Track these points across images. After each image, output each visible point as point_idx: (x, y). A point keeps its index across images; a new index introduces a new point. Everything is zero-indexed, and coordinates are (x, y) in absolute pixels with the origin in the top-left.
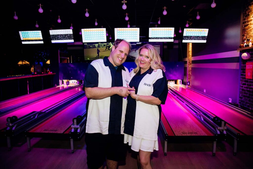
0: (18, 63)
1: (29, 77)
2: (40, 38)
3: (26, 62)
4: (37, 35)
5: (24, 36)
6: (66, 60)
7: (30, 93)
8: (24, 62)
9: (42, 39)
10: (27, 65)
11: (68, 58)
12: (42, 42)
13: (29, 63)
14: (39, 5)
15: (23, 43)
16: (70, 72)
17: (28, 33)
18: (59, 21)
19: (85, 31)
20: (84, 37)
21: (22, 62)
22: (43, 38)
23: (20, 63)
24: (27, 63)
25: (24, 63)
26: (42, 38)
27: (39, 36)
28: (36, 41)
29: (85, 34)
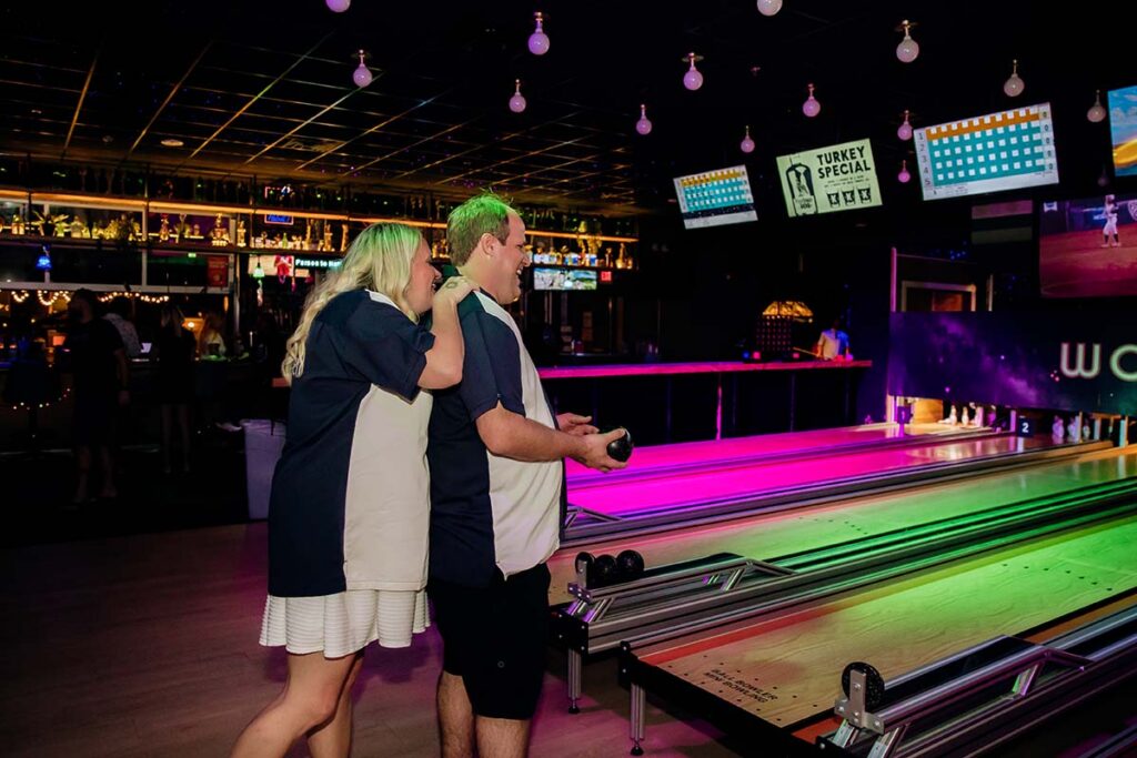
0: (764, 310)
1: (715, 370)
2: (743, 197)
3: (799, 309)
4: (732, 185)
5: (689, 196)
6: (959, 297)
7: (723, 436)
8: (787, 306)
9: (752, 201)
10: (801, 320)
11: (972, 289)
12: (752, 216)
13: (809, 314)
14: (685, 60)
15: (690, 224)
16: (941, 360)
17: (707, 180)
18: (812, 108)
19: (930, 137)
20: (930, 170)
21: (779, 309)
22: (754, 199)
23: (771, 311)
24: (798, 312)
25: (785, 311)
26: (748, 198)
27: (741, 188)
28: (730, 213)
29: (932, 156)
